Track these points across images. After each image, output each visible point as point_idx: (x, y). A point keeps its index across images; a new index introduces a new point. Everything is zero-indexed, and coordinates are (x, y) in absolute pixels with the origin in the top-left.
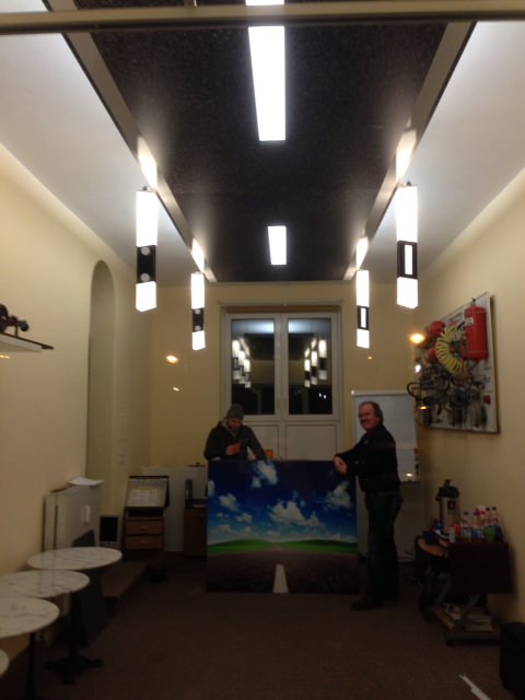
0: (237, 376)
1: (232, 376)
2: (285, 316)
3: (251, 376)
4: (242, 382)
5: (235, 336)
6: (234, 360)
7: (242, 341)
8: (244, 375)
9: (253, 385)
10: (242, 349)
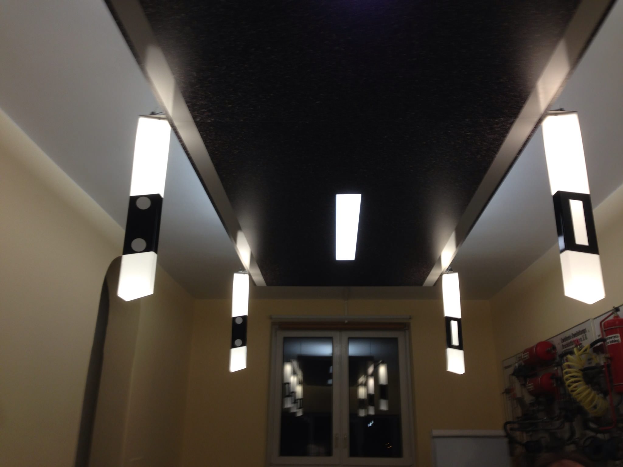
0: (288, 404)
1: (283, 403)
2: (346, 335)
3: (303, 403)
4: (294, 410)
5: (287, 359)
6: (286, 385)
7: (295, 363)
8: (295, 401)
9: (305, 413)
10: (294, 373)
